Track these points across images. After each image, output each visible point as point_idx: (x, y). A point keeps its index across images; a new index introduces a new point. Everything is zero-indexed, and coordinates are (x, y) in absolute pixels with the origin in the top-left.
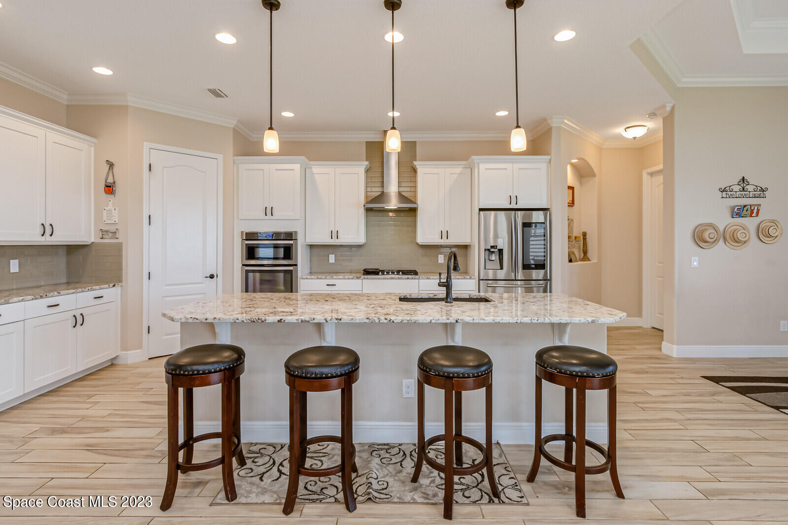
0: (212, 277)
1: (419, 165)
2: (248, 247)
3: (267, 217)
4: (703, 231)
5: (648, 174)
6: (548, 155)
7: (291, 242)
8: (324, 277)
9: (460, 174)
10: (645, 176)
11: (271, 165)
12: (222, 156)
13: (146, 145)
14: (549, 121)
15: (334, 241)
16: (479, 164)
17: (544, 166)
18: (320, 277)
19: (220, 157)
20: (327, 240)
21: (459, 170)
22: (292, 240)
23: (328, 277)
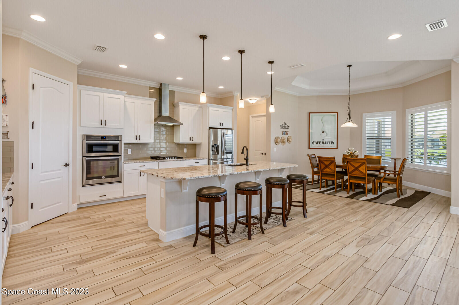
0: (66, 165)
1: (181, 104)
2: (88, 145)
3: (102, 126)
4: (277, 139)
5: (251, 116)
6: (232, 106)
7: (118, 142)
8: (138, 162)
9: (198, 110)
10: (250, 118)
11: (105, 94)
12: (72, 83)
13: (31, 70)
14: (234, 93)
15: (138, 142)
16: (209, 107)
17: (231, 111)
18: (136, 162)
19: (71, 84)
20: (134, 141)
21: (197, 108)
22: (119, 140)
23: (141, 162)
